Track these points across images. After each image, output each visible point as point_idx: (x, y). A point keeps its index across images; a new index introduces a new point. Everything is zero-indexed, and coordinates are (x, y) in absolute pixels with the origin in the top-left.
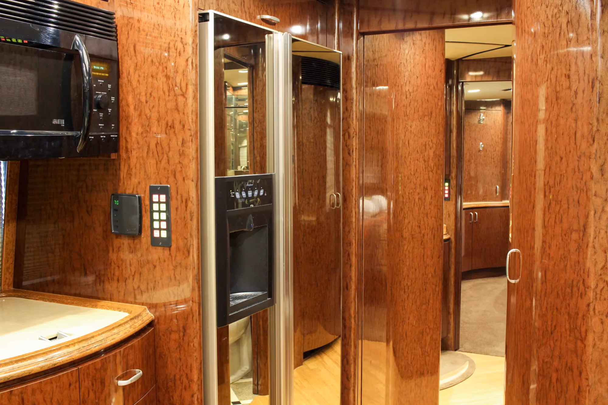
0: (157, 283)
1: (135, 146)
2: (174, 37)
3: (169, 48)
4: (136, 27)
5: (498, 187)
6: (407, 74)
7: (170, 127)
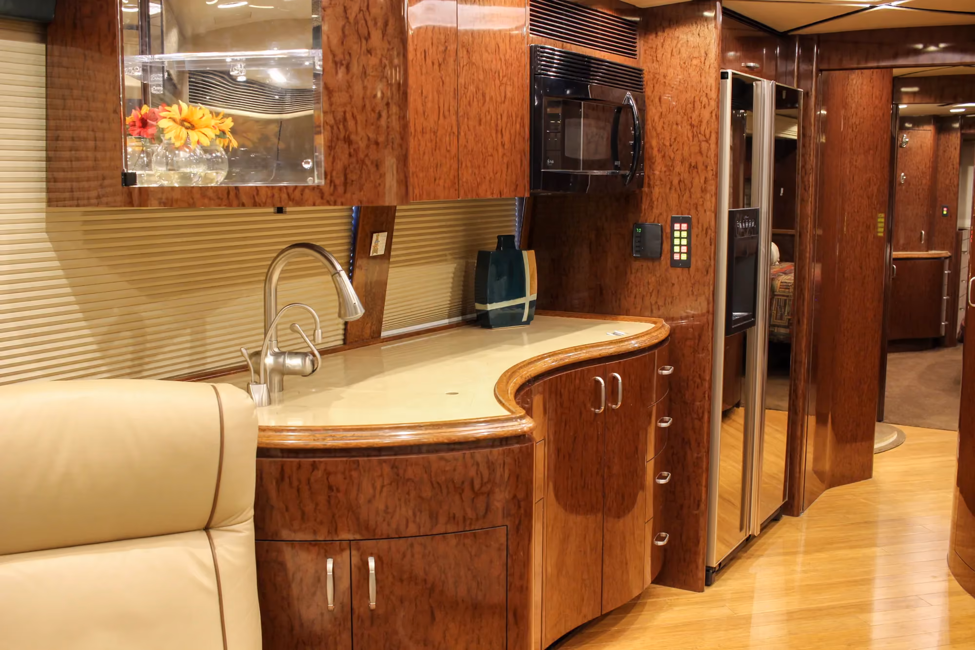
0: (675, 298)
1: (658, 183)
2: (700, 91)
3: (694, 101)
4: (662, 81)
5: (923, 232)
6: (854, 106)
7: (694, 167)
